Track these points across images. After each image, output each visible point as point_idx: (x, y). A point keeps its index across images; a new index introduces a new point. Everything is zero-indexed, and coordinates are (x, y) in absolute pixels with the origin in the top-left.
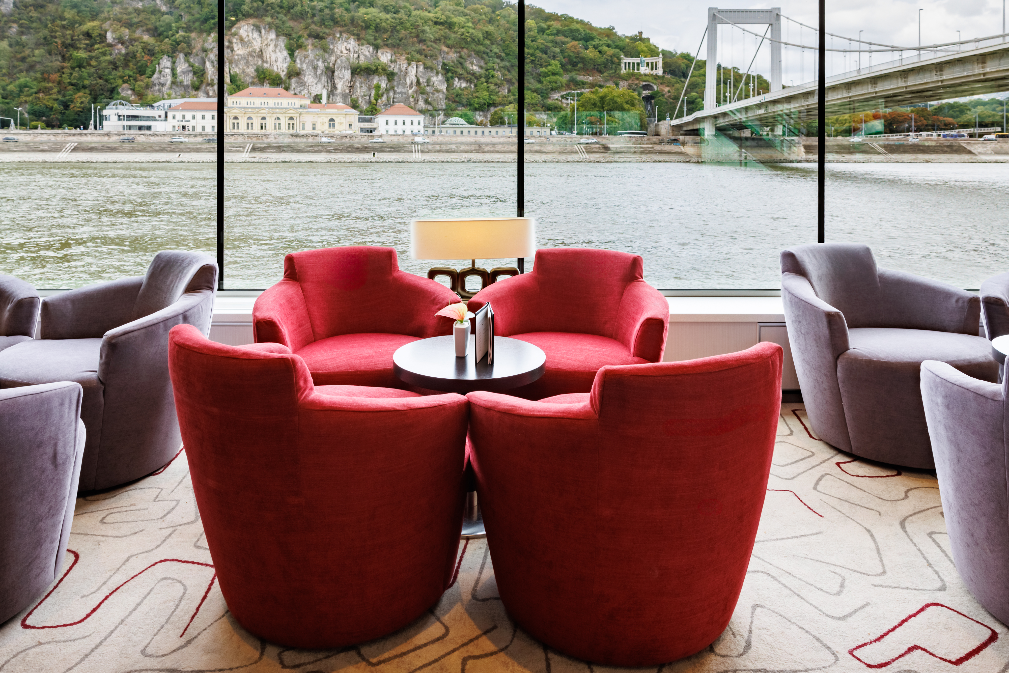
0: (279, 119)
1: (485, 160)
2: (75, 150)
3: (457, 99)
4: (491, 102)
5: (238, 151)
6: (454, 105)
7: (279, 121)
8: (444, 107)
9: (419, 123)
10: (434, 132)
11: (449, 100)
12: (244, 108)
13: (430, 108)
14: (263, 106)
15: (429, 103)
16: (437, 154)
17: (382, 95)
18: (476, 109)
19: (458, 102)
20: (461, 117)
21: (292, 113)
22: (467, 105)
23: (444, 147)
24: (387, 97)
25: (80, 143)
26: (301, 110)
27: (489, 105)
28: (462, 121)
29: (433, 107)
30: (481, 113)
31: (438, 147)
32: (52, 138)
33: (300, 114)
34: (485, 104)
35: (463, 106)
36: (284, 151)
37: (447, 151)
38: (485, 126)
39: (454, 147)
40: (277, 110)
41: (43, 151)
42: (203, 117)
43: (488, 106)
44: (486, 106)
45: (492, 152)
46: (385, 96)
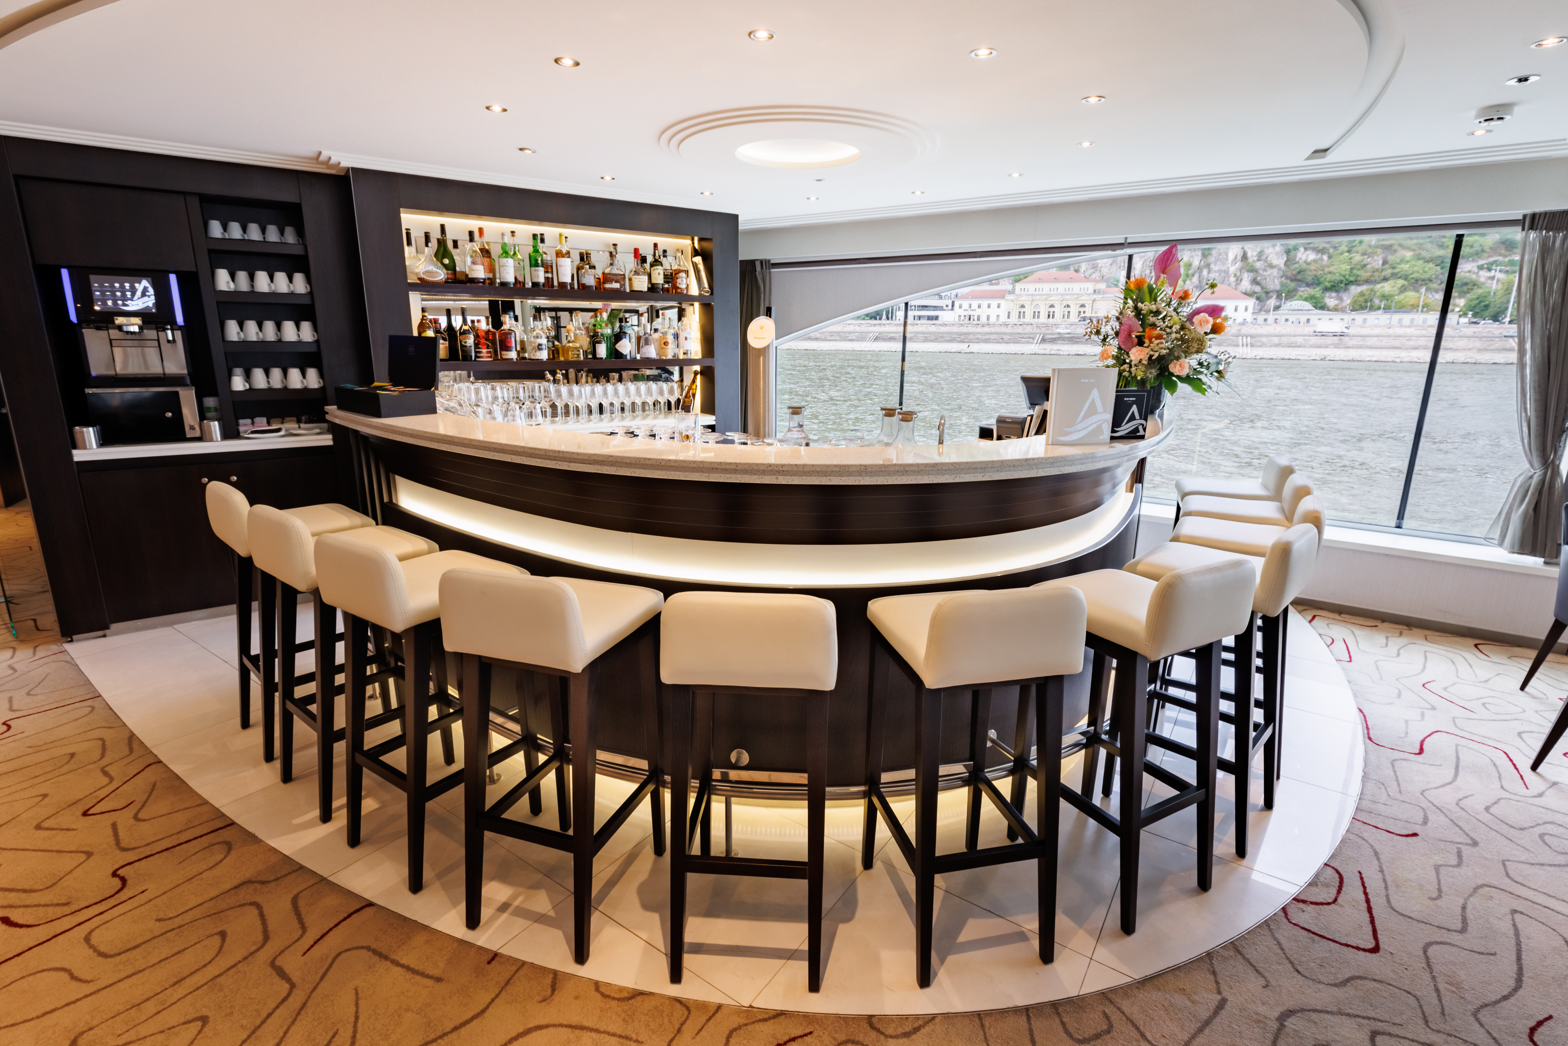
0: (1068, 306)
1: (1350, 358)
2: (876, 339)
3: (1299, 277)
4: (1352, 279)
5: (1028, 342)
6: (1292, 285)
7: (1068, 309)
8: (1278, 287)
9: (1246, 309)
10: (1266, 320)
11: (1287, 278)
12: (1032, 295)
13: (1257, 289)
14: (1052, 292)
15: (1258, 284)
16: (1274, 348)
17: (1193, 275)
18: (1326, 289)
19: (1300, 281)
20: (1306, 300)
21: (1085, 299)
22: (1312, 284)
23: (1285, 340)
24: (1199, 277)
25: (880, 333)
26: (1095, 296)
27: (1349, 283)
28: (1307, 305)
29: (1262, 288)
30: (1334, 294)
31: (1276, 340)
32: (857, 329)
33: (1094, 300)
34: (1341, 282)
35: (1308, 285)
36: (1077, 343)
37: (1290, 346)
38: (1343, 310)
39: (1300, 340)
40: (1068, 297)
41: (851, 340)
42: (989, 306)
43: (1346, 284)
44: (1342, 285)
45: (1361, 347)
46: (1196, 276)
